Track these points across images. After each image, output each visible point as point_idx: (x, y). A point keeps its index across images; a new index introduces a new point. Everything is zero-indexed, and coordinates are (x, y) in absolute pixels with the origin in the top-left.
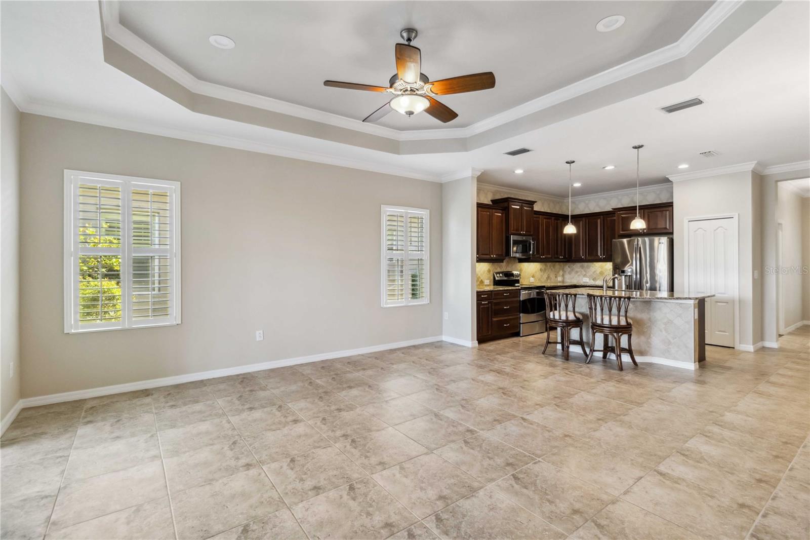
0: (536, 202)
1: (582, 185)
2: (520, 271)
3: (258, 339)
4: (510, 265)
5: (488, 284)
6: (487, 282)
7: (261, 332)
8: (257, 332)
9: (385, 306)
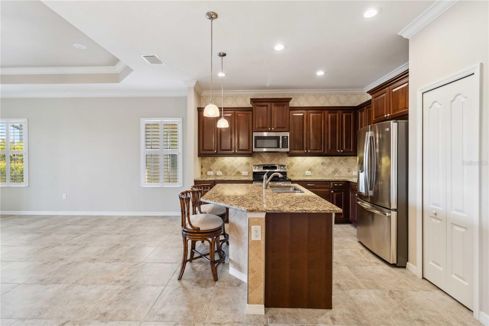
0: (292, 98)
1: (325, 73)
2: (292, 164)
3: (64, 198)
4: (276, 159)
5: (247, 175)
6: (245, 173)
7: (65, 194)
8: (64, 194)
9: (144, 186)
